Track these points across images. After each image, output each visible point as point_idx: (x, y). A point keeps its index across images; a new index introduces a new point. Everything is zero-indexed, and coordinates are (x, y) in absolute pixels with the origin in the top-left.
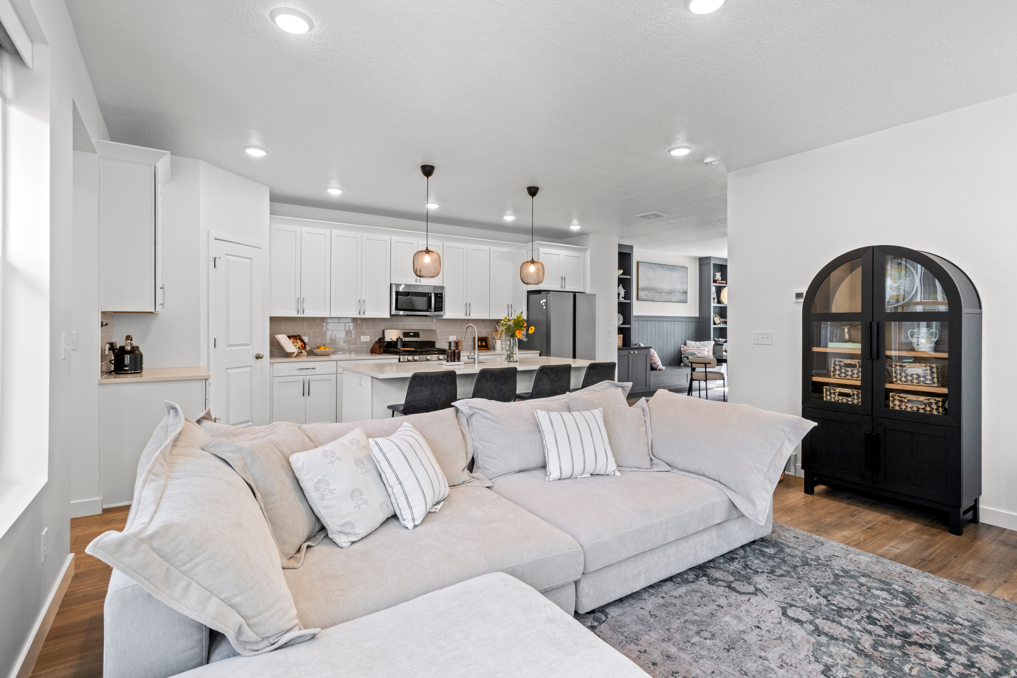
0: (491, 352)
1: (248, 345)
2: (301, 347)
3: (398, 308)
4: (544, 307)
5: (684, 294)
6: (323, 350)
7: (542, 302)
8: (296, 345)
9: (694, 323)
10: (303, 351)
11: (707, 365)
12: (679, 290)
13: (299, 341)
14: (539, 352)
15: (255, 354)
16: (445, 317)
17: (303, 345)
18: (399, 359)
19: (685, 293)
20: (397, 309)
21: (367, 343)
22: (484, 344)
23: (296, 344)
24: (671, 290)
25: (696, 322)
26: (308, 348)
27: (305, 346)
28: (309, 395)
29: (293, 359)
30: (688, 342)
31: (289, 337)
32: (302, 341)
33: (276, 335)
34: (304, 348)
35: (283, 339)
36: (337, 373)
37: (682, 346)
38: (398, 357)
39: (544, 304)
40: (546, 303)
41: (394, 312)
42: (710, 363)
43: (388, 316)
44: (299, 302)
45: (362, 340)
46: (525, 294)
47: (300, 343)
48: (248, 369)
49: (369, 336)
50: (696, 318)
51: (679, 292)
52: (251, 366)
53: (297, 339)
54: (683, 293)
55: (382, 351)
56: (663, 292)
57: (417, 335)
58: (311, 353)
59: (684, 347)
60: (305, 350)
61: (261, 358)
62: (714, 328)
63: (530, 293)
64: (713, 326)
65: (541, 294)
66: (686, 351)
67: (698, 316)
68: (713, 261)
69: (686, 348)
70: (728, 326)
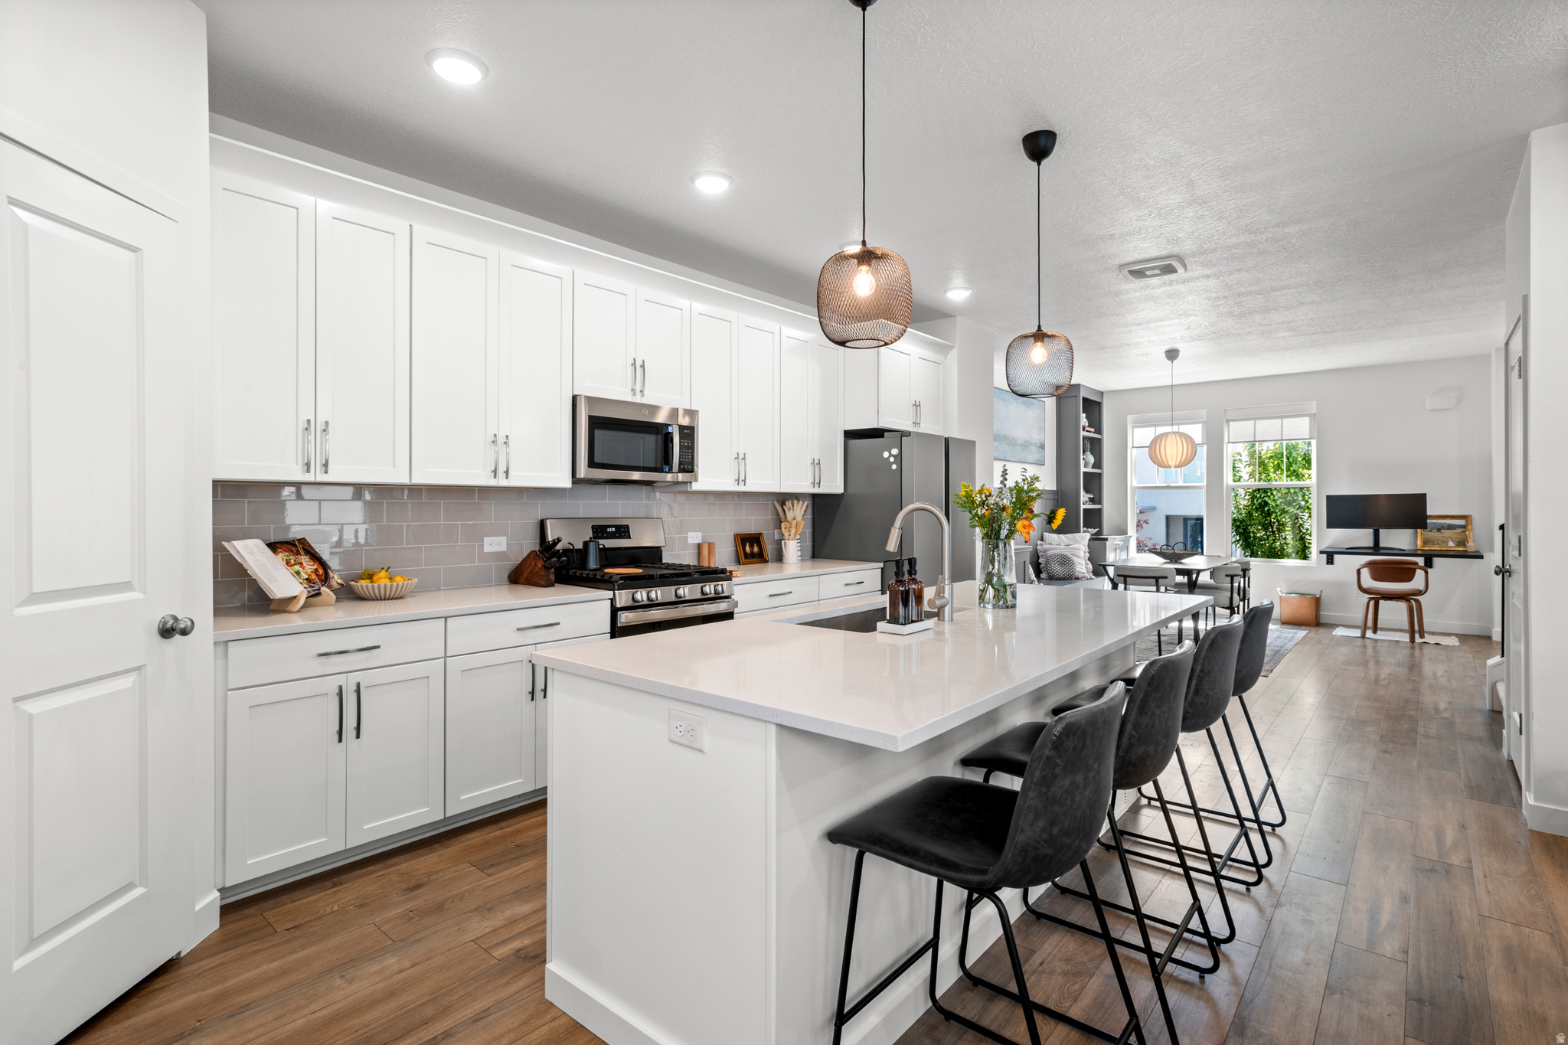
0: (770, 570)
1: (125, 586)
2: (314, 576)
3: (596, 460)
4: (894, 467)
6: (387, 581)
7: (886, 454)
8: (298, 573)
9: (1052, 501)
10: (324, 589)
11: (1160, 580)
12: (1035, 441)
13: (304, 559)
15: (159, 618)
16: (696, 487)
17: (321, 571)
18: (613, 601)
19: (1042, 447)
20: (592, 464)
21: (498, 556)
22: (756, 549)
23: (297, 568)
24: (1026, 441)
25: (1054, 499)
26: (336, 579)
27: (326, 574)
28: (358, 736)
29: (296, 621)
31: (273, 547)
32: (315, 557)
33: (229, 540)
34: (325, 579)
35: (252, 553)
36: (446, 657)
37: (1039, 542)
38: (610, 594)
39: (892, 459)
40: (899, 458)
41: (583, 471)
42: (1166, 577)
43: (566, 483)
44: (311, 438)
45: (487, 549)
46: (841, 438)
47: (309, 566)
48: (127, 682)
49: (505, 538)
50: (1053, 491)
51: (1036, 445)
52: (138, 669)
53: (298, 553)
54: (1040, 448)
55: (552, 577)
56: (1016, 445)
57: (625, 532)
58: (348, 594)
59: (1041, 545)
60: (329, 587)
61: (184, 632)
62: (1084, 510)
63: (850, 435)
64: (1083, 507)
65: (883, 436)
66: (1045, 551)
67: (1055, 489)
68: (1083, 394)
69: (1046, 546)
70: (1103, 506)
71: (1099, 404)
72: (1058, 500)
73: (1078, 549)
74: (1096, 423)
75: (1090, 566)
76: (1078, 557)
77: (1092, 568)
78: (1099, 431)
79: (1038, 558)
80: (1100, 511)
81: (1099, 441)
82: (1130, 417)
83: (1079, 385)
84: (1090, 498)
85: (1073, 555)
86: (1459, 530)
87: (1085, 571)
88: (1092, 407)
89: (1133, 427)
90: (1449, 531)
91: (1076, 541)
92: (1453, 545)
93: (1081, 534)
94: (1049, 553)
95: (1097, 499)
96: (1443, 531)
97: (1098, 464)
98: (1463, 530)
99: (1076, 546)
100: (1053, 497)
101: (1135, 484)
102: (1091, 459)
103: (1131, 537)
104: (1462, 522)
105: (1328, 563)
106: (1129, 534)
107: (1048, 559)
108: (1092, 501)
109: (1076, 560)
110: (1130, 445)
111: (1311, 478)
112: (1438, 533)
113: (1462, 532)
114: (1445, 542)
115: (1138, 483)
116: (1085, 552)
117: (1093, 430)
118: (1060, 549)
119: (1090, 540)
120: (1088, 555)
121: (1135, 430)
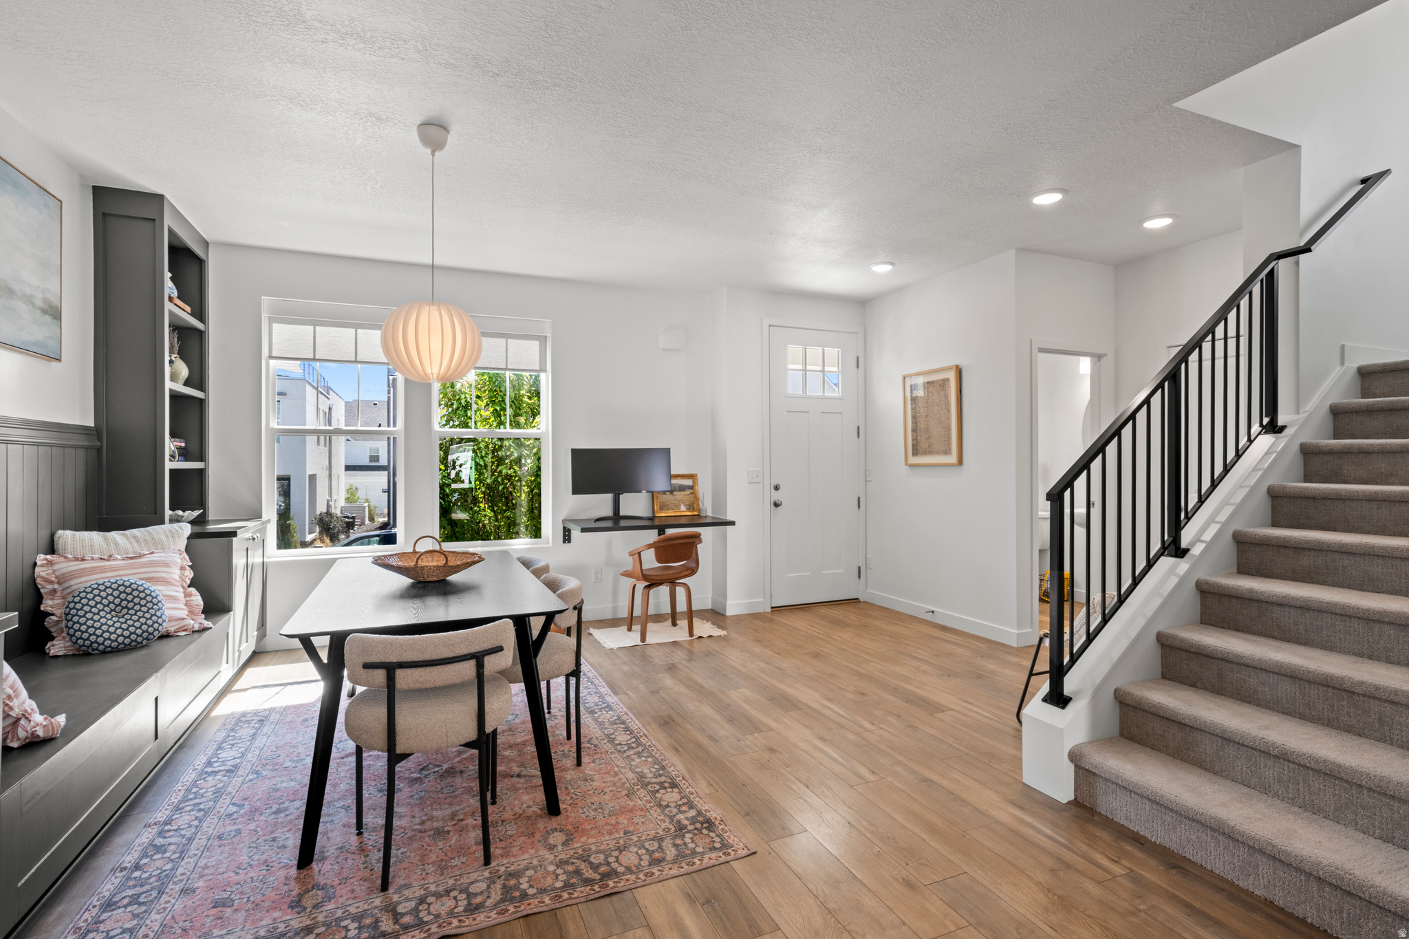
5: (48, 318)
9: (81, 452)
12: (28, 291)
19: (55, 313)
25: (87, 448)
30: (66, 537)
37: (41, 558)
50: (84, 430)
51: (29, 300)
54: (44, 312)
59: (50, 563)
62: (171, 470)
64: (169, 465)
66: (61, 580)
67: (91, 423)
68: (171, 221)
69: (63, 566)
70: (207, 465)
71: (200, 262)
72: (99, 450)
73: (166, 565)
74: (195, 297)
75: (198, 600)
76: (166, 582)
77: (202, 603)
78: (200, 313)
79: (39, 598)
80: (201, 473)
81: (201, 335)
82: (266, 300)
83: (162, 198)
84: (179, 448)
85: (149, 579)
86: (688, 492)
87: (183, 613)
88: (188, 264)
89: (271, 320)
90: (680, 493)
91: (157, 545)
92: (685, 510)
94: (78, 583)
95: (196, 449)
96: (675, 493)
97: (198, 379)
98: (691, 491)
99: (154, 557)
100: (87, 442)
101: (274, 425)
102: (184, 371)
103: (268, 522)
104: (688, 482)
105: (564, 542)
106: (265, 518)
107: (74, 602)
108: (184, 454)
109: (159, 590)
110: (265, 352)
111: (544, 424)
112: (671, 496)
113: (691, 493)
114: (678, 507)
115: (283, 422)
116: (182, 568)
117: (188, 309)
118: (112, 569)
119: (192, 537)
120: (190, 574)
121: (276, 324)
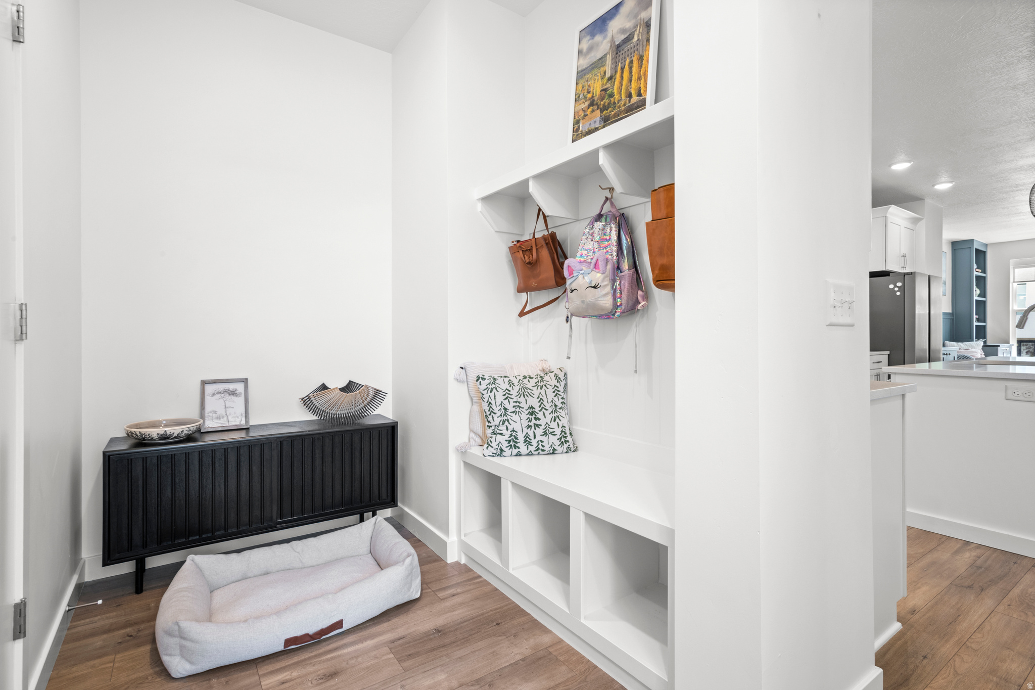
4: (899, 293)
7: (891, 286)
9: (948, 320)
14: (888, 352)
19: (945, 283)
25: (950, 319)
30: (948, 343)
39: (896, 289)
40: (902, 288)
46: (868, 277)
50: (949, 314)
62: (976, 326)
63: (873, 275)
64: (975, 324)
65: (889, 275)
67: (951, 312)
68: (976, 246)
70: (986, 324)
71: (984, 253)
72: (954, 320)
73: (976, 353)
74: (982, 266)
78: (984, 271)
81: (984, 278)
82: (1012, 261)
83: (973, 240)
84: (979, 318)
85: (972, 353)
88: (981, 255)
89: (1014, 268)
91: (973, 347)
93: (974, 342)
95: (983, 318)
97: (984, 294)
99: (973, 350)
100: (950, 318)
101: (1016, 308)
102: (977, 291)
103: (1013, 345)
106: (1011, 343)
108: (980, 320)
110: (1011, 280)
115: (1018, 307)
116: (981, 354)
117: (980, 271)
119: (983, 346)
121: (1016, 270)
